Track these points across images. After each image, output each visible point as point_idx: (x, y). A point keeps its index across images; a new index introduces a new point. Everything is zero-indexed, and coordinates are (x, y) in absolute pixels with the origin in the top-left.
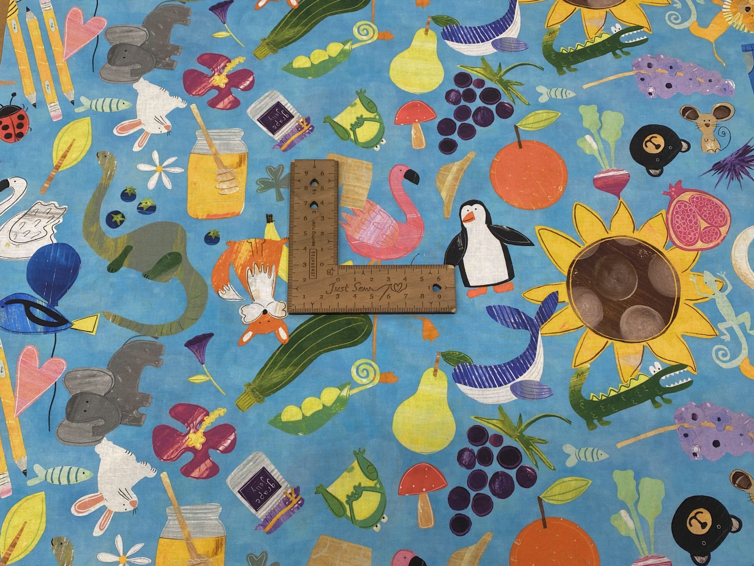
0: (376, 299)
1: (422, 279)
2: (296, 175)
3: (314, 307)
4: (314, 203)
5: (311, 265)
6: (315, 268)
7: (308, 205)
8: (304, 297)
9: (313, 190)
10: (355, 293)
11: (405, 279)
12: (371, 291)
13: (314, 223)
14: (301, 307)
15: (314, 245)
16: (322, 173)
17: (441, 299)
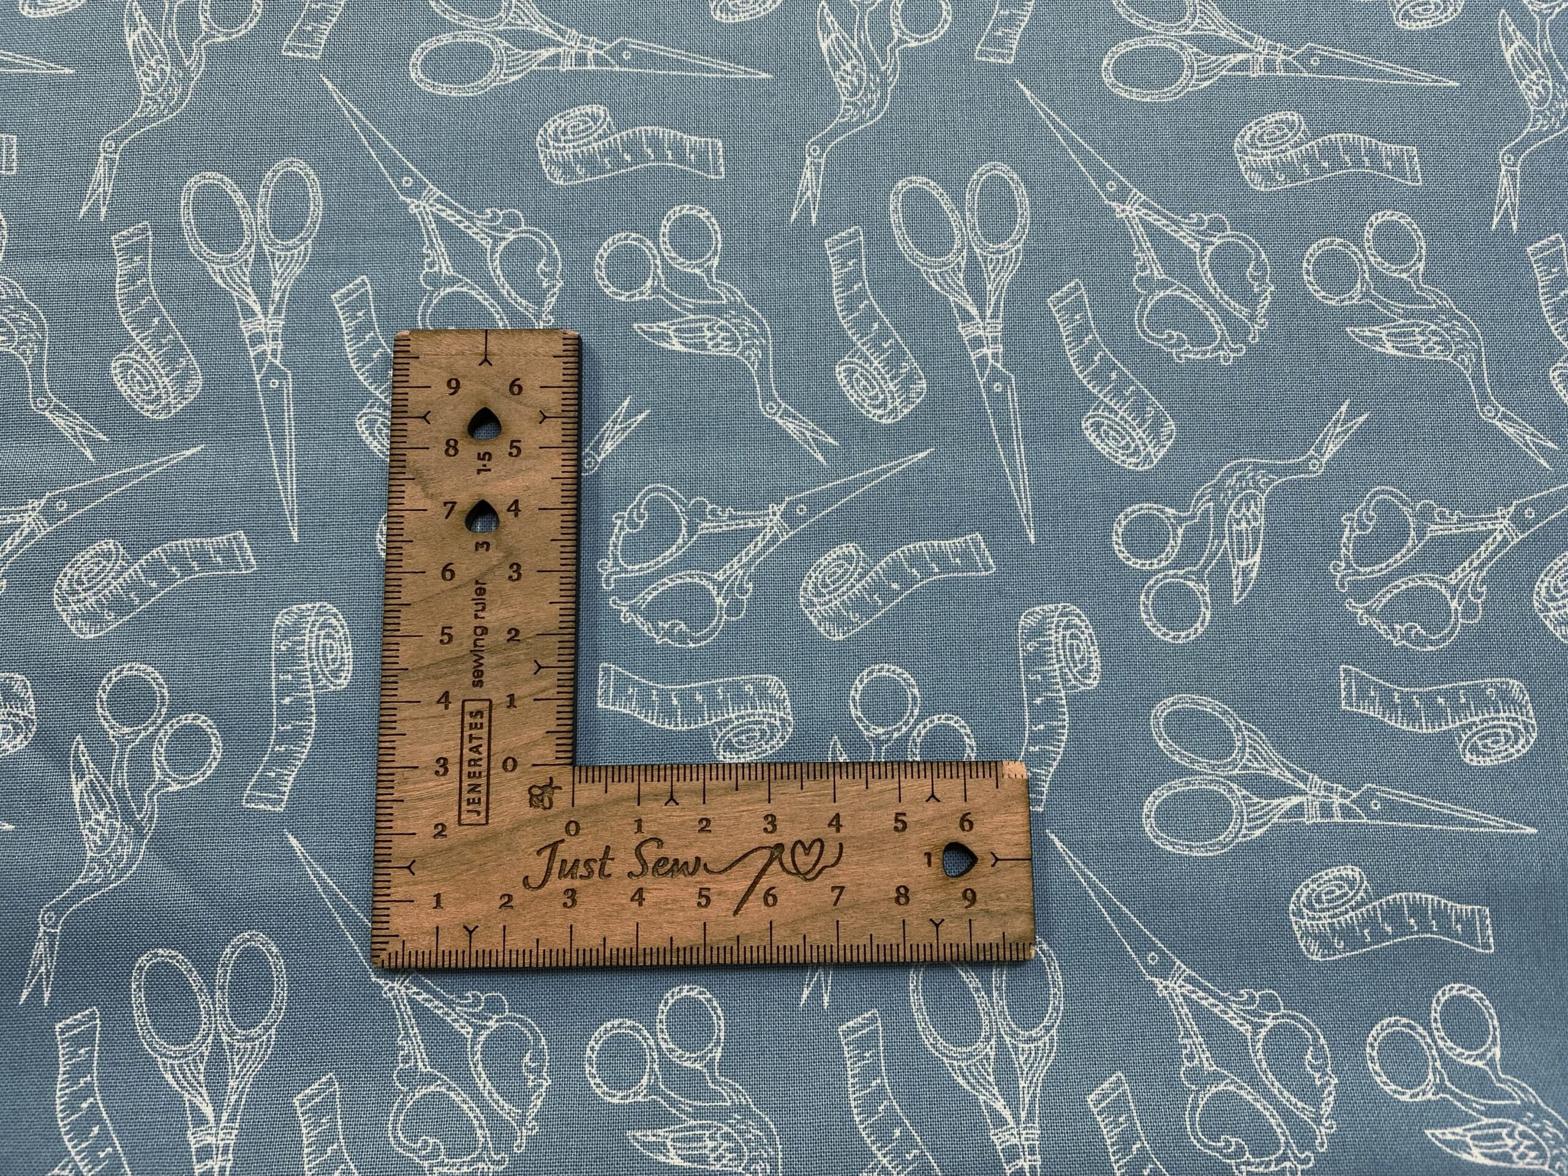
0: (721, 908)
1: (901, 824)
2: (414, 396)
3: (479, 945)
4: (482, 511)
5: (466, 769)
6: (483, 781)
7: (458, 519)
8: (438, 902)
9: (480, 457)
10: (641, 882)
11: (836, 822)
12: (701, 876)
13: (481, 591)
14: (424, 943)
15: (478, 684)
16: (515, 387)
17: (978, 906)
